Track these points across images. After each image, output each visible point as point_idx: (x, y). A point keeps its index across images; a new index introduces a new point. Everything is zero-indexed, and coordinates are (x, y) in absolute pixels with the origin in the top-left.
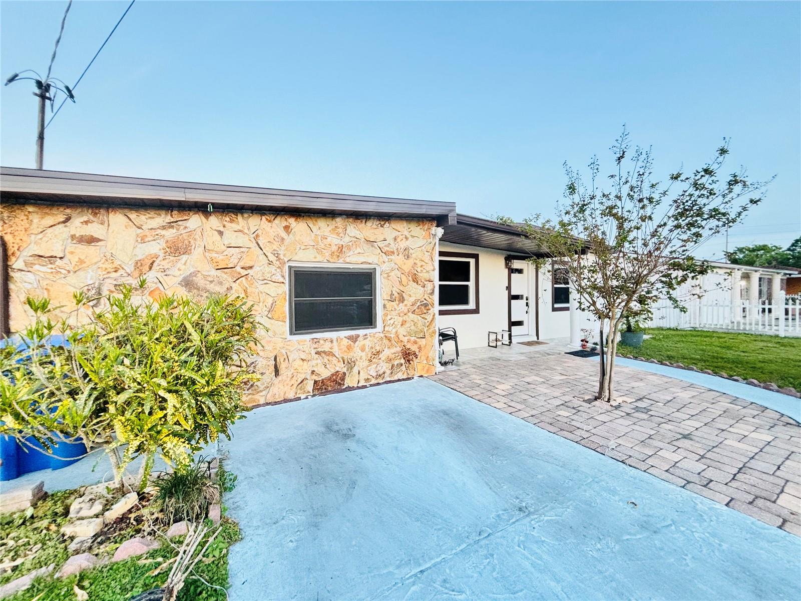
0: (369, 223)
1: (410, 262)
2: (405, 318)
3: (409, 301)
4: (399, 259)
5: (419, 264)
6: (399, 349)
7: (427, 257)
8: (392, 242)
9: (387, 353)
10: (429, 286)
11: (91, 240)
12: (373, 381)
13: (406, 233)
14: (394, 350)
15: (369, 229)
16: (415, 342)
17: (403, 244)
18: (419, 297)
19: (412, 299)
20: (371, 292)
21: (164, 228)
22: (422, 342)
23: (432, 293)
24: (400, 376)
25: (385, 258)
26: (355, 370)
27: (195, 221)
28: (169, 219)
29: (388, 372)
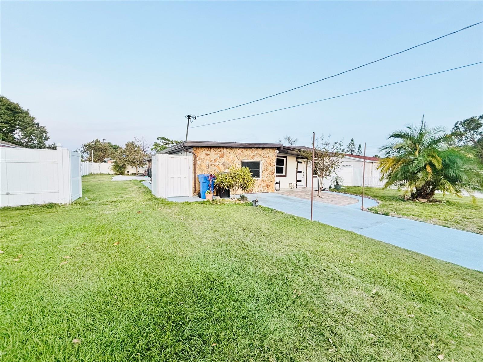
0: (260, 149)
1: (269, 160)
2: (267, 175)
3: (269, 171)
4: (267, 159)
5: (272, 160)
6: (266, 184)
7: (274, 159)
8: (265, 154)
9: (263, 185)
10: (274, 166)
11: (208, 155)
12: (259, 192)
13: (269, 152)
14: (264, 184)
15: (260, 151)
16: (270, 183)
17: (268, 155)
18: (271, 170)
19: (269, 170)
20: (259, 168)
21: (219, 152)
22: (271, 183)
23: (275, 169)
24: (265, 191)
25: (263, 159)
26: (255, 189)
27: (225, 150)
28: (220, 150)
29: (263, 190)
